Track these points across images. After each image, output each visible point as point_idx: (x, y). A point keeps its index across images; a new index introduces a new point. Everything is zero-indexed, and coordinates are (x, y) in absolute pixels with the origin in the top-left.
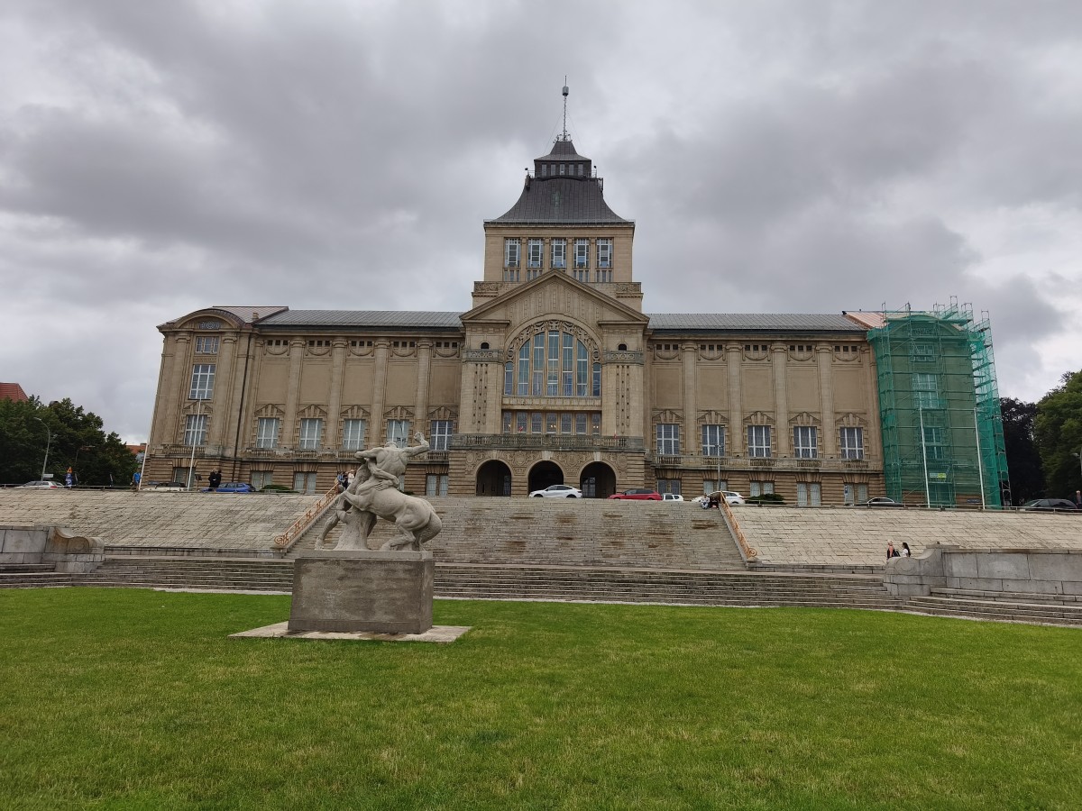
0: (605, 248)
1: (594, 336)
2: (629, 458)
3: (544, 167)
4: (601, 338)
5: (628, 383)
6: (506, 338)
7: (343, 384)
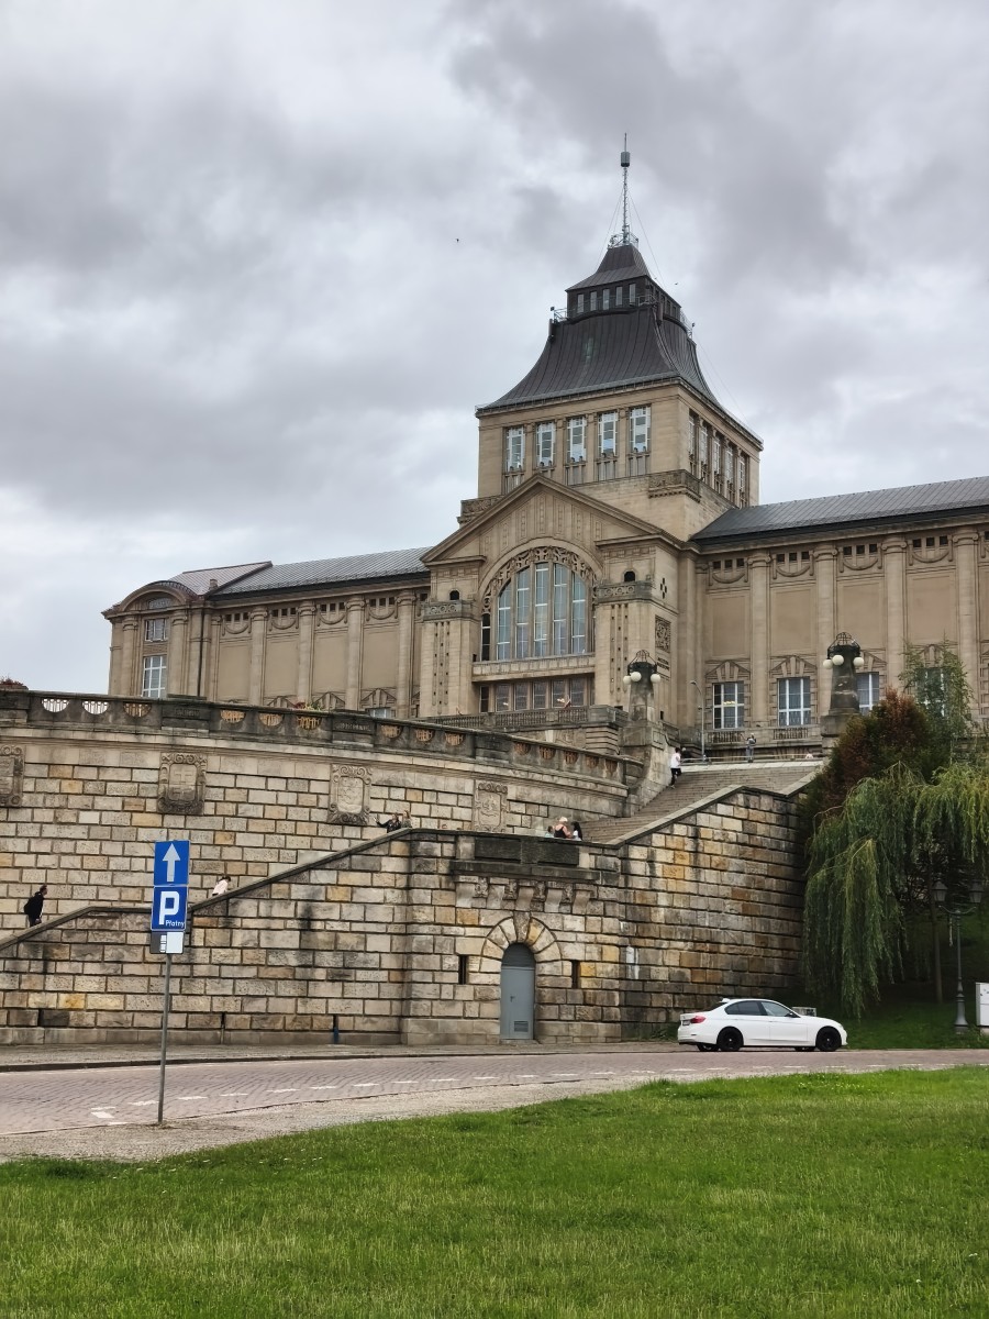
0: (641, 421)
1: (593, 564)
3: (581, 298)
4: (601, 565)
5: (626, 630)
6: (480, 581)
7: (312, 665)
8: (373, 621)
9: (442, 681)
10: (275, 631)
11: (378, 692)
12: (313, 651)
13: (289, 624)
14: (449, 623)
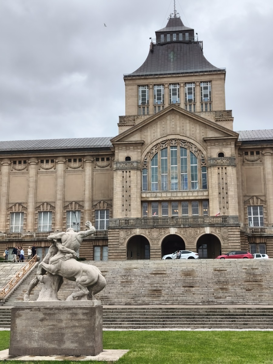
0: (206, 88)
1: (201, 148)
2: (230, 230)
3: (162, 36)
4: (206, 149)
5: (226, 179)
6: (142, 153)
7: (36, 189)
8: (69, 169)
9: (127, 199)
10: (14, 171)
11: (74, 203)
12: (36, 181)
13: (23, 168)
14: (130, 172)
